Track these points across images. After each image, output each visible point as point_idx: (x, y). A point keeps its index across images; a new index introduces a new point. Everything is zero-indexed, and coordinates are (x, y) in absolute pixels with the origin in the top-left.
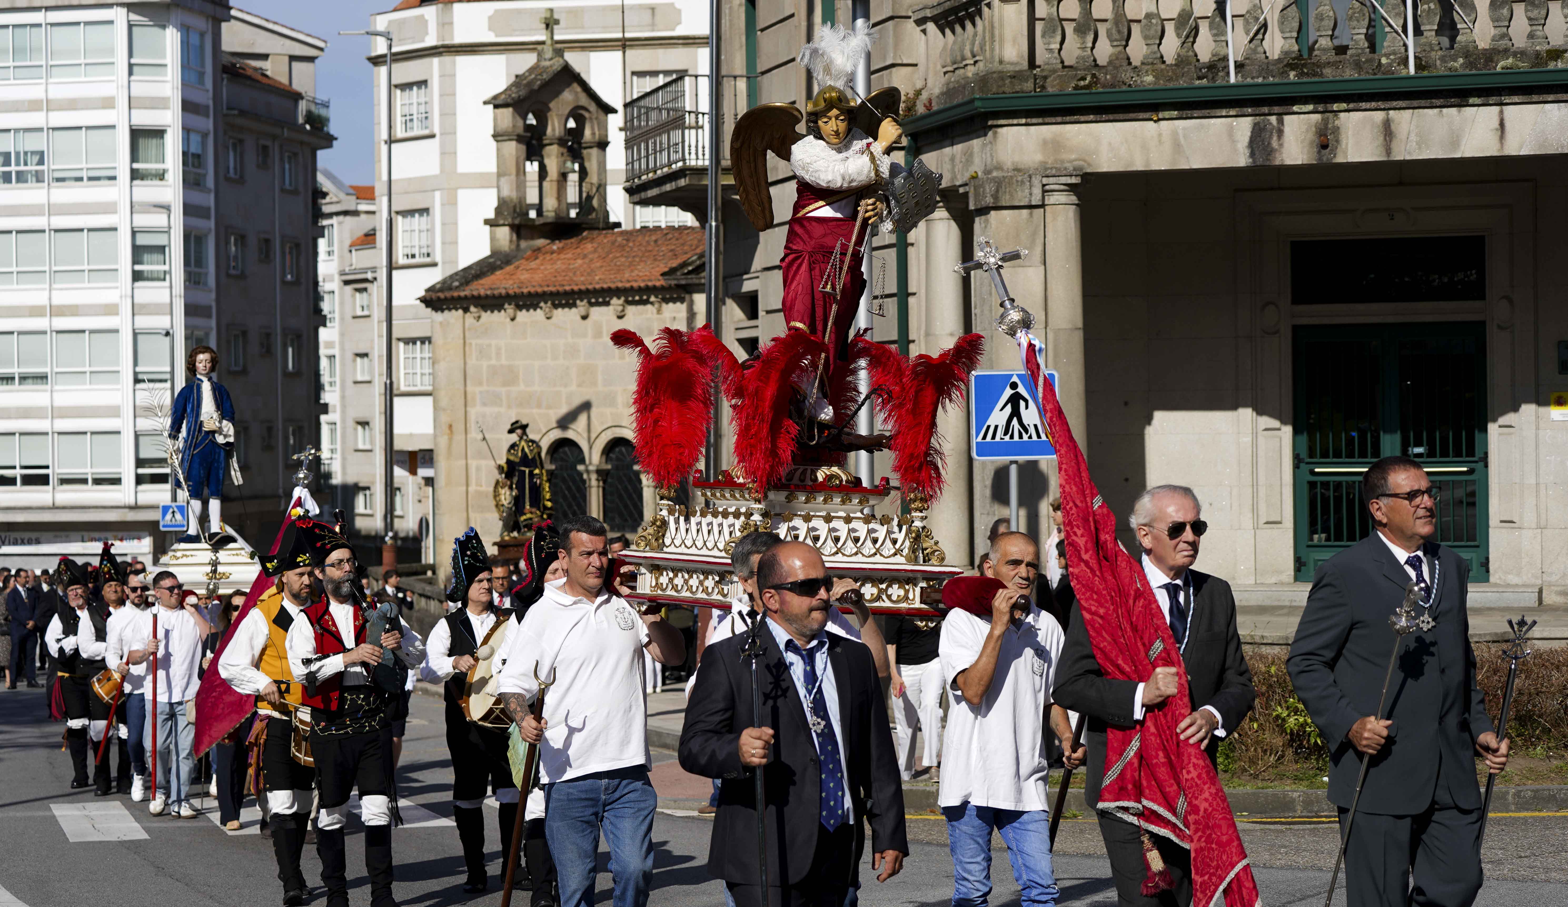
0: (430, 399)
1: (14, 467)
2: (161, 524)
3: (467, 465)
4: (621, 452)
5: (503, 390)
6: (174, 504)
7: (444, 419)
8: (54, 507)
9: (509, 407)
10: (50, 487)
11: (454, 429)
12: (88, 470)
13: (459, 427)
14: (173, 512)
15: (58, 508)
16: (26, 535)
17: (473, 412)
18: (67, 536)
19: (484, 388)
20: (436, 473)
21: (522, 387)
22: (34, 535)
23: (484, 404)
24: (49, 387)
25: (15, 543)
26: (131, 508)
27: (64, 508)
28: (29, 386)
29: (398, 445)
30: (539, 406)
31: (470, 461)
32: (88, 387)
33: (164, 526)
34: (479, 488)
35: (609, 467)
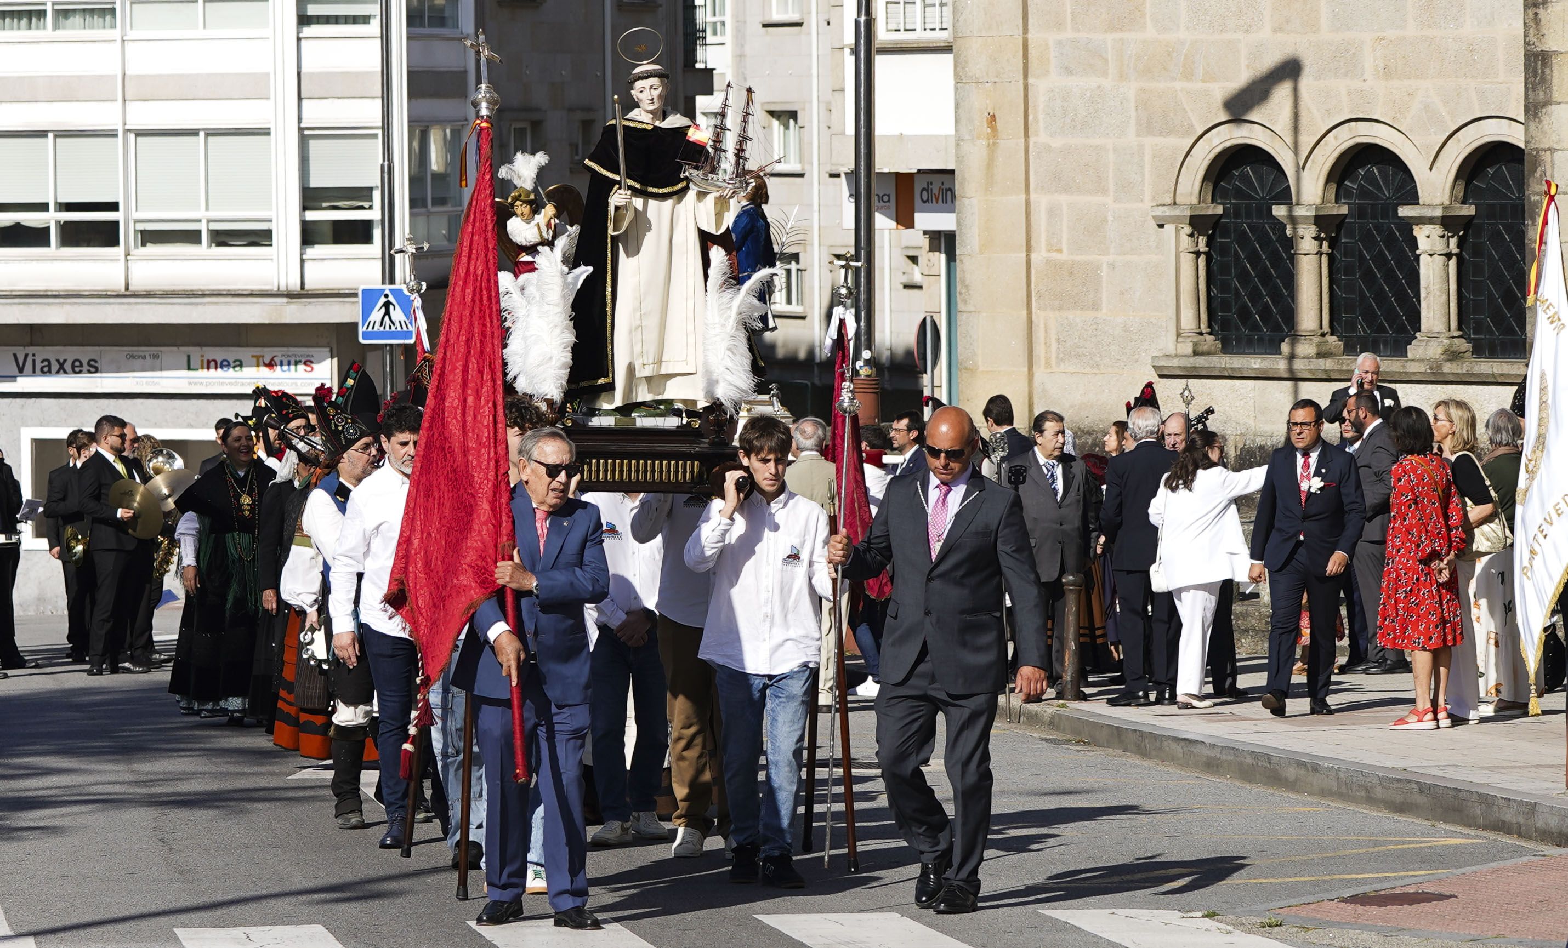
0: (947, 60)
1: (43, 207)
2: (361, 330)
3: (1028, 203)
4: (1370, 178)
5: (1110, 37)
6: (387, 288)
7: (979, 102)
8: (128, 294)
9: (1122, 76)
10: (118, 251)
11: (1000, 123)
12: (201, 213)
13: (1011, 122)
14: (387, 305)
15: (135, 295)
16: (70, 354)
17: (1040, 86)
18: (156, 357)
19: (1069, 34)
20: (959, 223)
21: (1151, 32)
22: (84, 354)
23: (1068, 71)
24: (116, 34)
25: (46, 370)
26: (290, 295)
27: (149, 295)
28: (74, 30)
29: (885, 163)
30: (1188, 75)
31: (1033, 196)
32: (201, 33)
33: (366, 335)
34: (1055, 255)
35: (1344, 210)
